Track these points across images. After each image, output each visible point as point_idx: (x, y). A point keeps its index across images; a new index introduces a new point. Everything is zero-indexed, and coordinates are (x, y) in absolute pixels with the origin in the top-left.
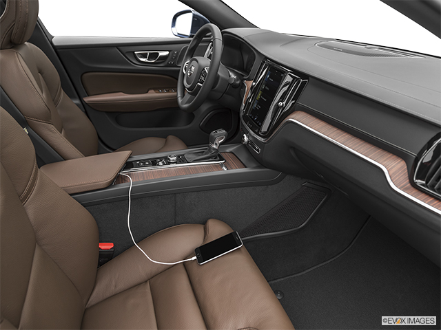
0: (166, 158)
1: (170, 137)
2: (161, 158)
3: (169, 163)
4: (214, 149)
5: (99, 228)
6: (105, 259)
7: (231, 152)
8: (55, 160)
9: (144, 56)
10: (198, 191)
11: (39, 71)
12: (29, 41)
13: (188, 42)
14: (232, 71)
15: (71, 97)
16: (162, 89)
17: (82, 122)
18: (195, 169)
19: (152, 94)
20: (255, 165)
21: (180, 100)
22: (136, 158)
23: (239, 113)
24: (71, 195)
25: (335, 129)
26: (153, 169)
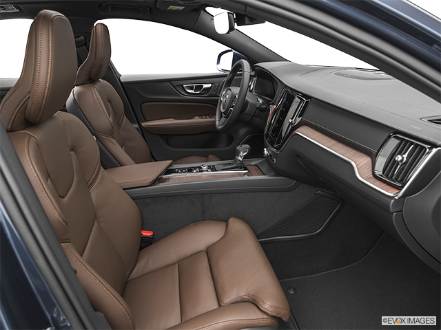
0: (200, 168)
1: (210, 156)
2: (195, 168)
3: (202, 171)
4: (239, 160)
5: (142, 218)
6: (145, 243)
7: (256, 165)
8: (114, 166)
9: (191, 88)
10: (222, 193)
11: (109, 101)
12: (103, 78)
13: (225, 76)
14: (260, 97)
15: (132, 122)
16: (206, 115)
17: (139, 141)
18: (222, 176)
19: (197, 120)
20: (272, 174)
21: (217, 123)
22: (175, 167)
23: (263, 132)
24: (124, 189)
25: (326, 137)
26: (189, 174)
